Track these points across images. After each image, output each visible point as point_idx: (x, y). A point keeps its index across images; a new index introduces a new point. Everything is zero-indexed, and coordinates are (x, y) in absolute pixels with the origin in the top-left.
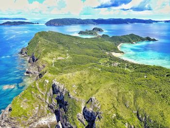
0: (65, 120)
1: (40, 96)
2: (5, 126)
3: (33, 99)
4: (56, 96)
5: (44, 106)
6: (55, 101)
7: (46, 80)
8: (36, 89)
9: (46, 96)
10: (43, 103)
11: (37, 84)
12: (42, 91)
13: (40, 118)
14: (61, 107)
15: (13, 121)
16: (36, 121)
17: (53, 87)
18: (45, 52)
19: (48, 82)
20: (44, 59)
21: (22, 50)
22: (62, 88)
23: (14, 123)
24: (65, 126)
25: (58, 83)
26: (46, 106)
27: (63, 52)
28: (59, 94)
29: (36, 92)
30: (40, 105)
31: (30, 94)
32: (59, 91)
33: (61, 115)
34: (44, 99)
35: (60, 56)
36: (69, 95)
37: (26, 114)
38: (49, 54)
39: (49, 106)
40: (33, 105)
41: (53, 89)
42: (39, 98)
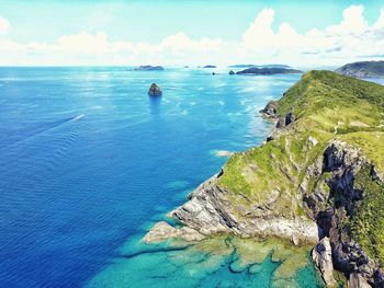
0: (344, 235)
1: (289, 169)
2: (204, 198)
3: (270, 170)
4: (330, 175)
5: (292, 194)
6: (323, 189)
7: (310, 138)
8: (283, 151)
9: (303, 174)
10: (292, 186)
11: (287, 142)
12: (297, 161)
13: (277, 216)
14: (338, 205)
15: (220, 194)
16: (265, 218)
17: (326, 155)
18: (320, 106)
19: (315, 143)
20: (313, 117)
21: (268, 106)
22: (355, 155)
23: (222, 201)
24: (341, 252)
25: (343, 144)
26: (299, 197)
27: (368, 113)
28: (341, 171)
29: (280, 158)
30: (283, 189)
31: (266, 158)
32: (341, 163)
33: (334, 223)
34: (296, 178)
35: (357, 118)
36: (372, 173)
37: (249, 192)
38: (329, 112)
39: (305, 199)
40: (266, 183)
41: (326, 161)
42: (284, 172)
